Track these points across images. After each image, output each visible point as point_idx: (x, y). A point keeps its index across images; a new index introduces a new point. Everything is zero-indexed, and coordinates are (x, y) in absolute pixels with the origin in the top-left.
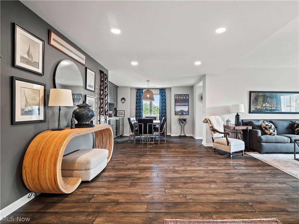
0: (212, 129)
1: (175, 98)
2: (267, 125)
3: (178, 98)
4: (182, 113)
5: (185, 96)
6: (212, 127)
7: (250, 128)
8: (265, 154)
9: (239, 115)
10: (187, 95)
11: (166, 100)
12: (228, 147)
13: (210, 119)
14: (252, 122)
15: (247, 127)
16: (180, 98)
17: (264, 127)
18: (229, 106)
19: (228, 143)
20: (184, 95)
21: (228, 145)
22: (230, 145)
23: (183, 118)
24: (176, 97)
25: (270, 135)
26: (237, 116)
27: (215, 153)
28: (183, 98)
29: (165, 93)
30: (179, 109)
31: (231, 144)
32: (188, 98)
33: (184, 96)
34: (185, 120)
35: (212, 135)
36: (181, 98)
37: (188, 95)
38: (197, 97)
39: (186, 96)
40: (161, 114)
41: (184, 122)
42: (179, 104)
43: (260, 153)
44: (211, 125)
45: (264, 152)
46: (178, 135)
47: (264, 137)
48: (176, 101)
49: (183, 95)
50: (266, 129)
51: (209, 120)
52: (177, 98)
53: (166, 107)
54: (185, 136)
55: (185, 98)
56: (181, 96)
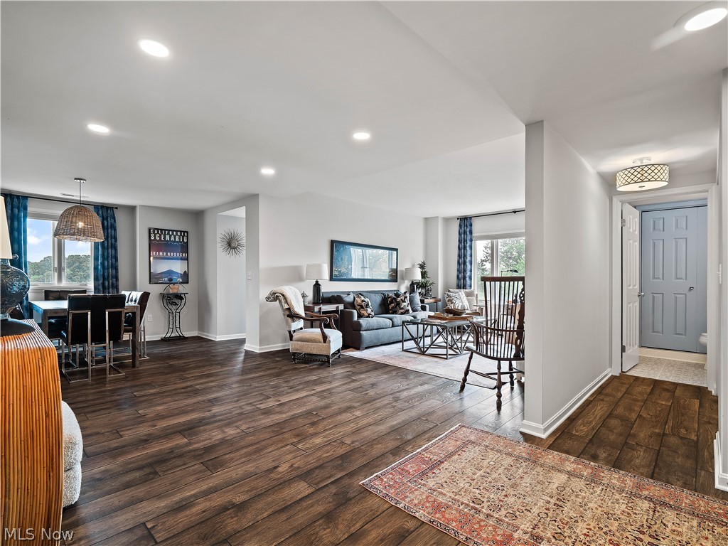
0: (287, 313)
1: (150, 237)
2: (363, 301)
3: (158, 239)
4: (169, 277)
5: (179, 233)
6: (289, 309)
7: (341, 307)
8: (365, 351)
9: (320, 285)
10: (184, 232)
11: (116, 240)
12: (324, 344)
13: (285, 294)
14: (340, 296)
15: (338, 305)
16: (165, 238)
17: (358, 305)
18: (301, 266)
19: (325, 338)
20: (177, 231)
21: (325, 342)
22: (330, 341)
23: (175, 291)
24: (152, 235)
25: (368, 317)
26: (317, 286)
27: (294, 361)
28: (173, 239)
29: (115, 221)
30: (161, 267)
31: (331, 339)
32: (185, 241)
33: (177, 234)
34: (179, 297)
35: (290, 326)
36: (168, 238)
37: (187, 232)
38: (219, 240)
39: (181, 234)
40: (101, 281)
41: (178, 301)
42: (161, 254)
43: (358, 348)
44: (286, 306)
45: (365, 346)
46: (158, 338)
47: (363, 322)
48: (153, 245)
49: (173, 231)
50: (362, 307)
51: (283, 295)
52: (155, 236)
53: (117, 260)
54: (181, 339)
55: (177, 239)
56: (168, 234)
